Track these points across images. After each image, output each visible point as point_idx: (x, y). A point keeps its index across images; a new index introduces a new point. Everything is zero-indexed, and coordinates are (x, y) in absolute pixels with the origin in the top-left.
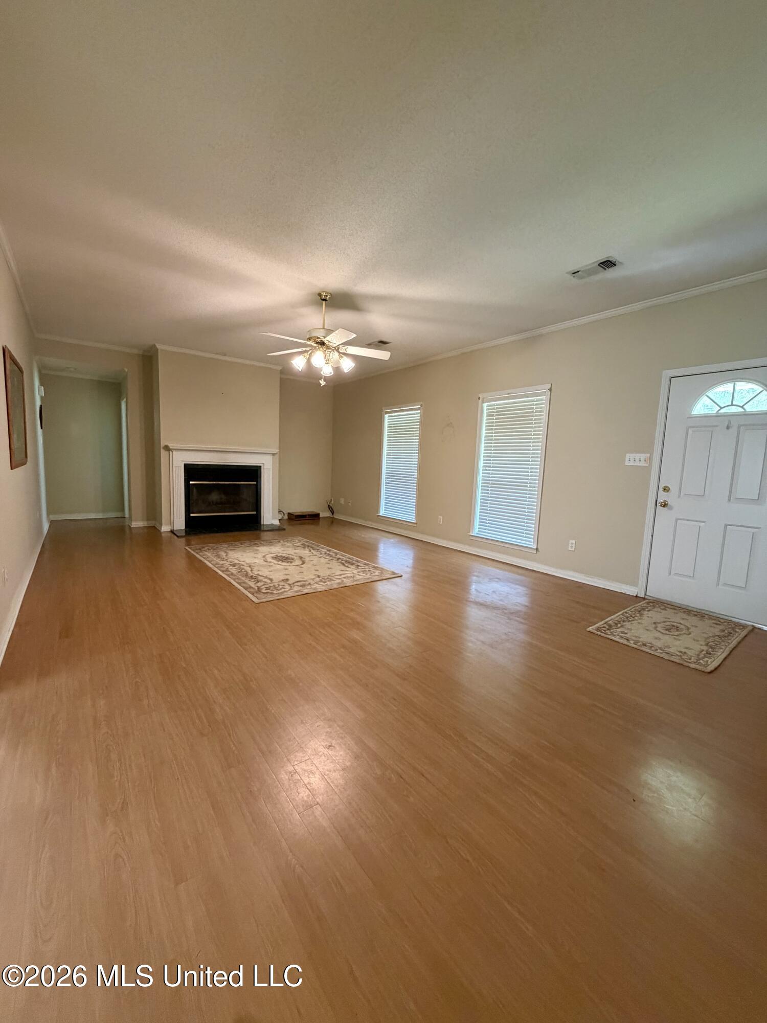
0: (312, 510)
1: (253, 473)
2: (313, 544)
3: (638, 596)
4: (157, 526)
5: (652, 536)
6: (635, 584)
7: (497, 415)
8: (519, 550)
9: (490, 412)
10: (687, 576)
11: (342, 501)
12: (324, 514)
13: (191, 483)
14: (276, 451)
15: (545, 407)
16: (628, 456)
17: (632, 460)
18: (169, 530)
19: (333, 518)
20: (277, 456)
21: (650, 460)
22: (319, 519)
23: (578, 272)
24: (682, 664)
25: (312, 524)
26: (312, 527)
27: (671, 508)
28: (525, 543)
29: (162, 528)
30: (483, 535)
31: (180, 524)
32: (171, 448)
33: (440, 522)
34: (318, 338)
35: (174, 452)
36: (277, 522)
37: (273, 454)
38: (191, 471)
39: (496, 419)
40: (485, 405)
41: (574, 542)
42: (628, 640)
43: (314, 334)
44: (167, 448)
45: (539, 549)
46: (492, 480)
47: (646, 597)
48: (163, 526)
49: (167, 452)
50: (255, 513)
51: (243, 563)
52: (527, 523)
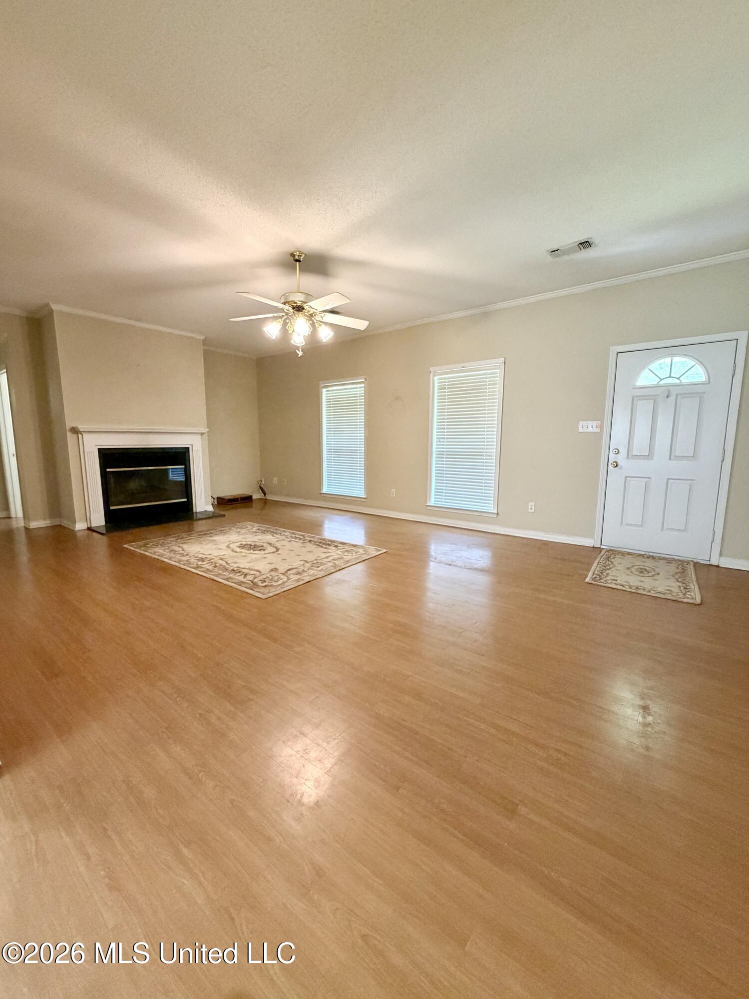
0: (243, 493)
1: (180, 456)
2: (268, 528)
3: (595, 546)
4: (66, 523)
5: (605, 493)
6: (592, 537)
7: (448, 388)
8: (480, 516)
9: (441, 386)
10: (636, 525)
11: (275, 480)
12: (256, 496)
13: (108, 470)
14: (205, 430)
15: (499, 380)
16: (581, 423)
17: (585, 427)
18: (86, 528)
19: (266, 499)
20: (206, 435)
21: (601, 427)
22: (252, 501)
23: (558, 250)
24: (676, 601)
25: (244, 507)
26: (243, 510)
27: (621, 468)
28: (485, 509)
29: (76, 526)
30: (439, 504)
31: (98, 519)
32: (81, 430)
33: (393, 495)
34: (295, 303)
35: (85, 435)
36: (210, 508)
37: (202, 434)
38: (108, 457)
39: (448, 392)
40: (436, 378)
41: (533, 504)
42: (623, 586)
43: (291, 298)
44: (75, 431)
45: (499, 513)
46: (447, 451)
47: (602, 547)
48: (77, 524)
49: (76, 435)
50: (185, 500)
51: (210, 556)
52: (485, 490)
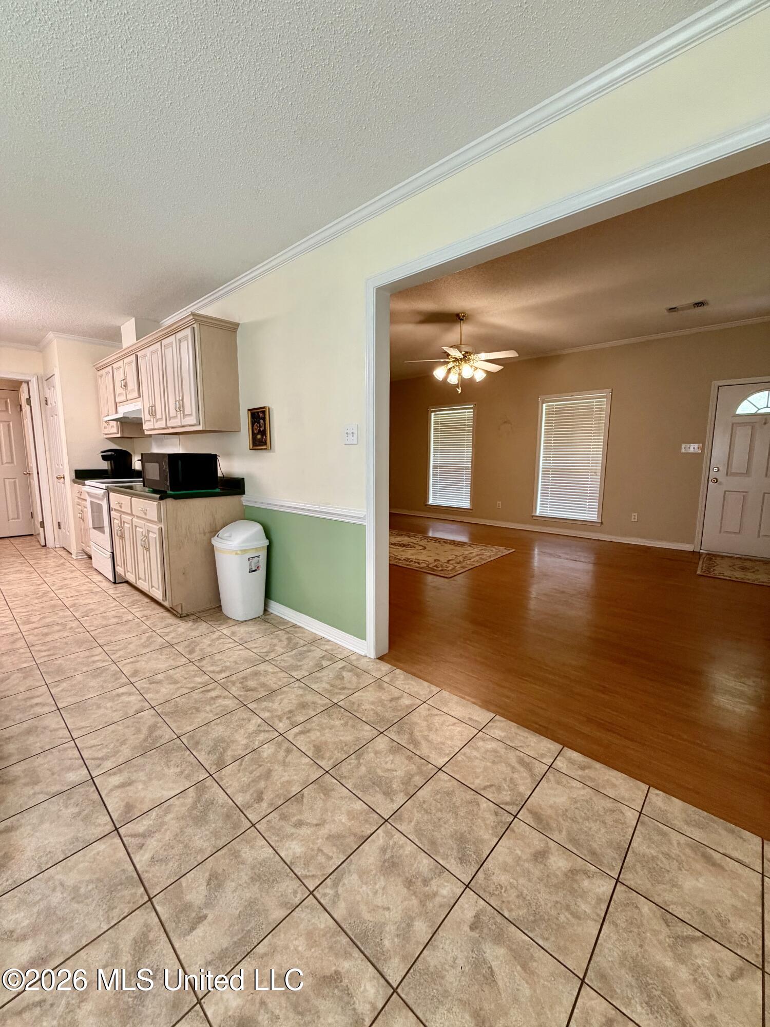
3: (696, 551)
5: (706, 505)
6: (691, 541)
7: (556, 414)
8: (584, 525)
9: (549, 411)
10: (734, 532)
15: (606, 407)
16: (683, 446)
17: (687, 449)
21: (702, 448)
23: (675, 308)
27: (721, 484)
28: (589, 519)
30: (545, 514)
33: (499, 506)
39: (556, 417)
40: (544, 405)
41: (636, 514)
42: (730, 577)
45: (603, 523)
46: (552, 469)
47: (702, 551)
52: (589, 502)
